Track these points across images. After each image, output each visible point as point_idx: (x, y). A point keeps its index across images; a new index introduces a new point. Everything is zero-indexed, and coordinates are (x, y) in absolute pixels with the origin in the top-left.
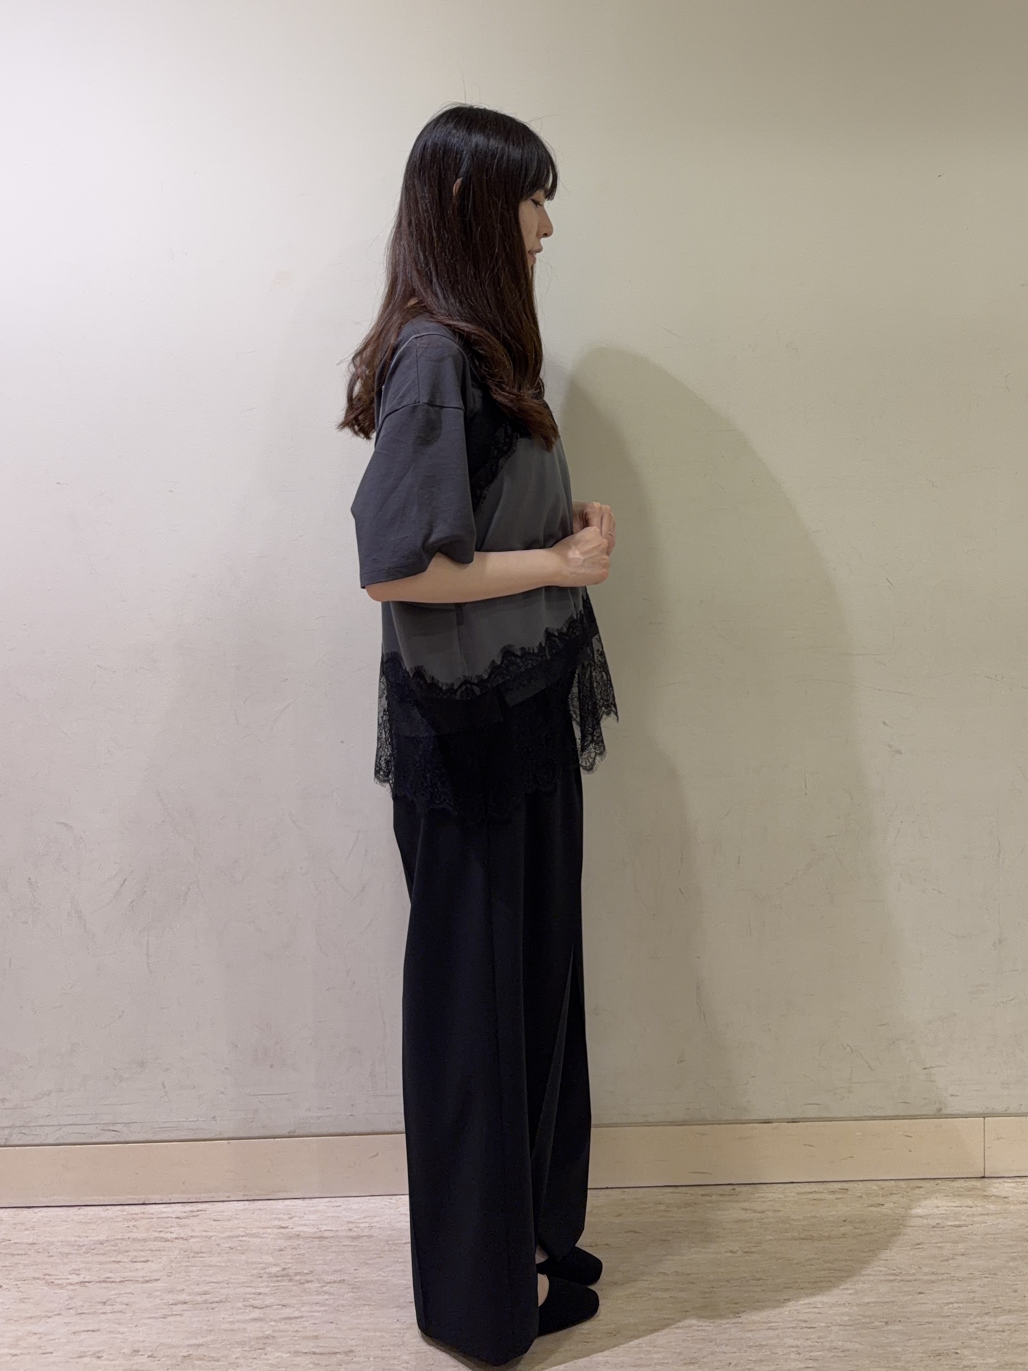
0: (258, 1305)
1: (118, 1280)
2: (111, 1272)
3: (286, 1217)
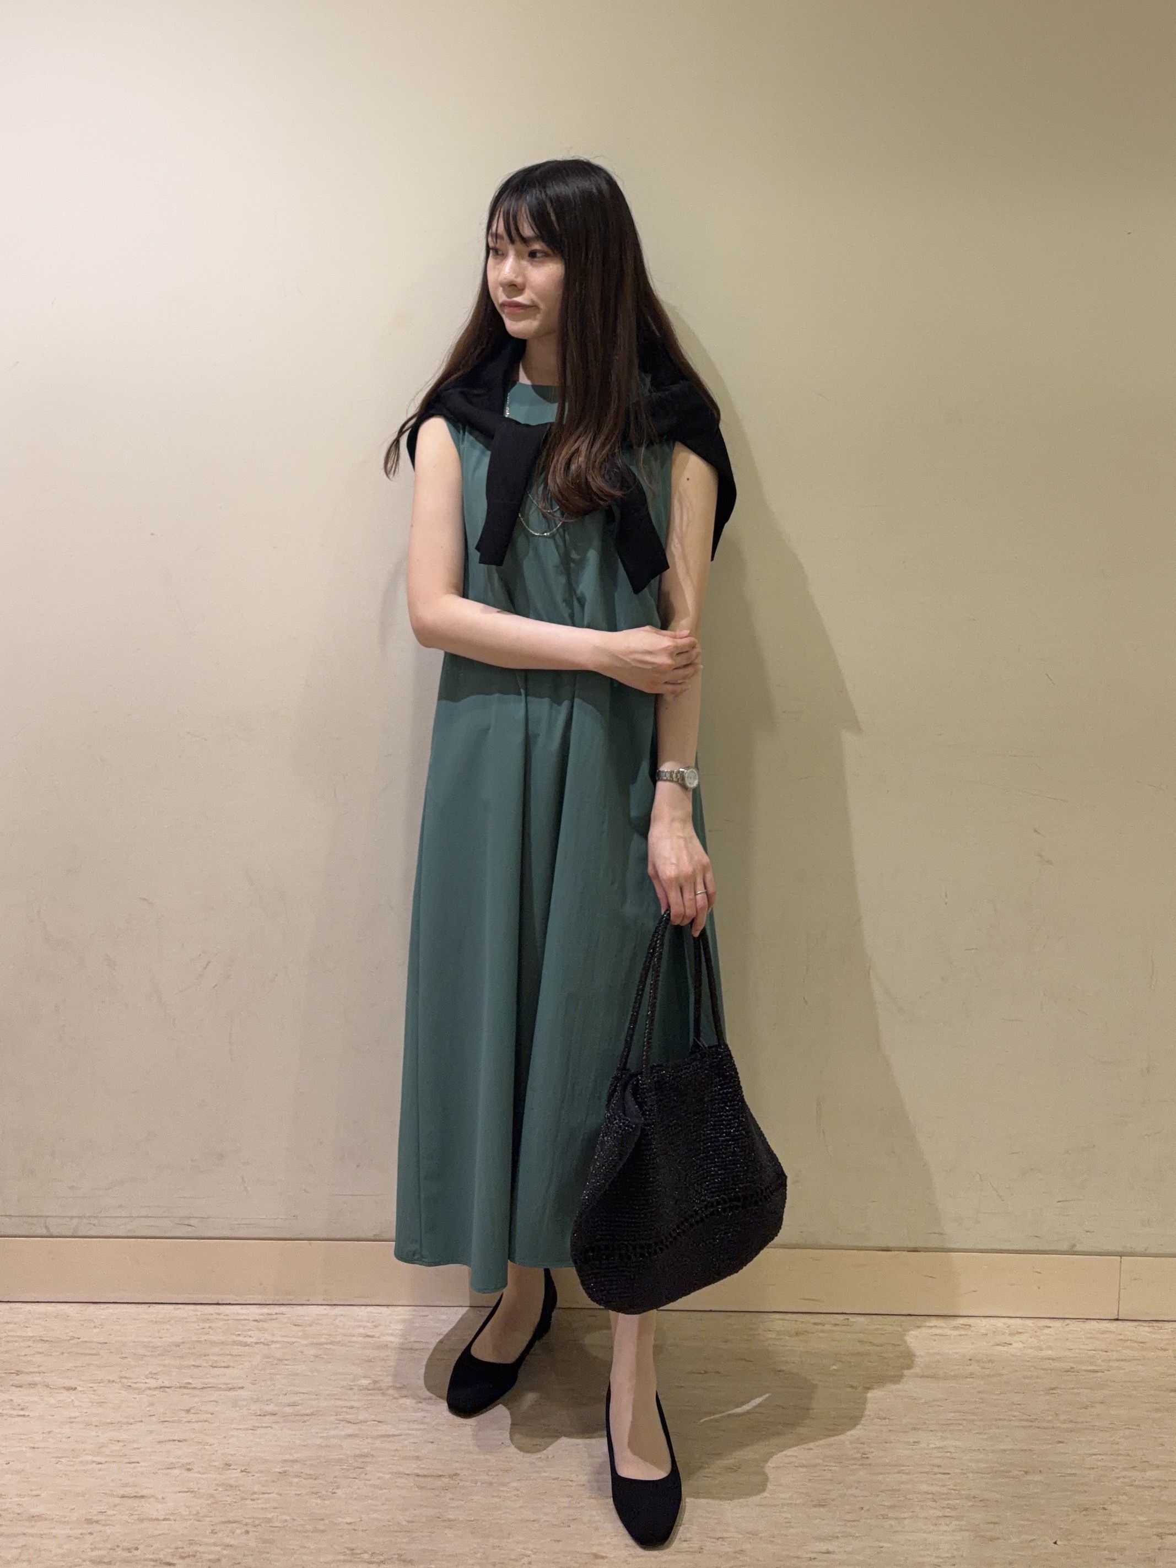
0: (352, 1420)
1: (199, 1387)
2: (191, 1377)
3: (369, 1325)
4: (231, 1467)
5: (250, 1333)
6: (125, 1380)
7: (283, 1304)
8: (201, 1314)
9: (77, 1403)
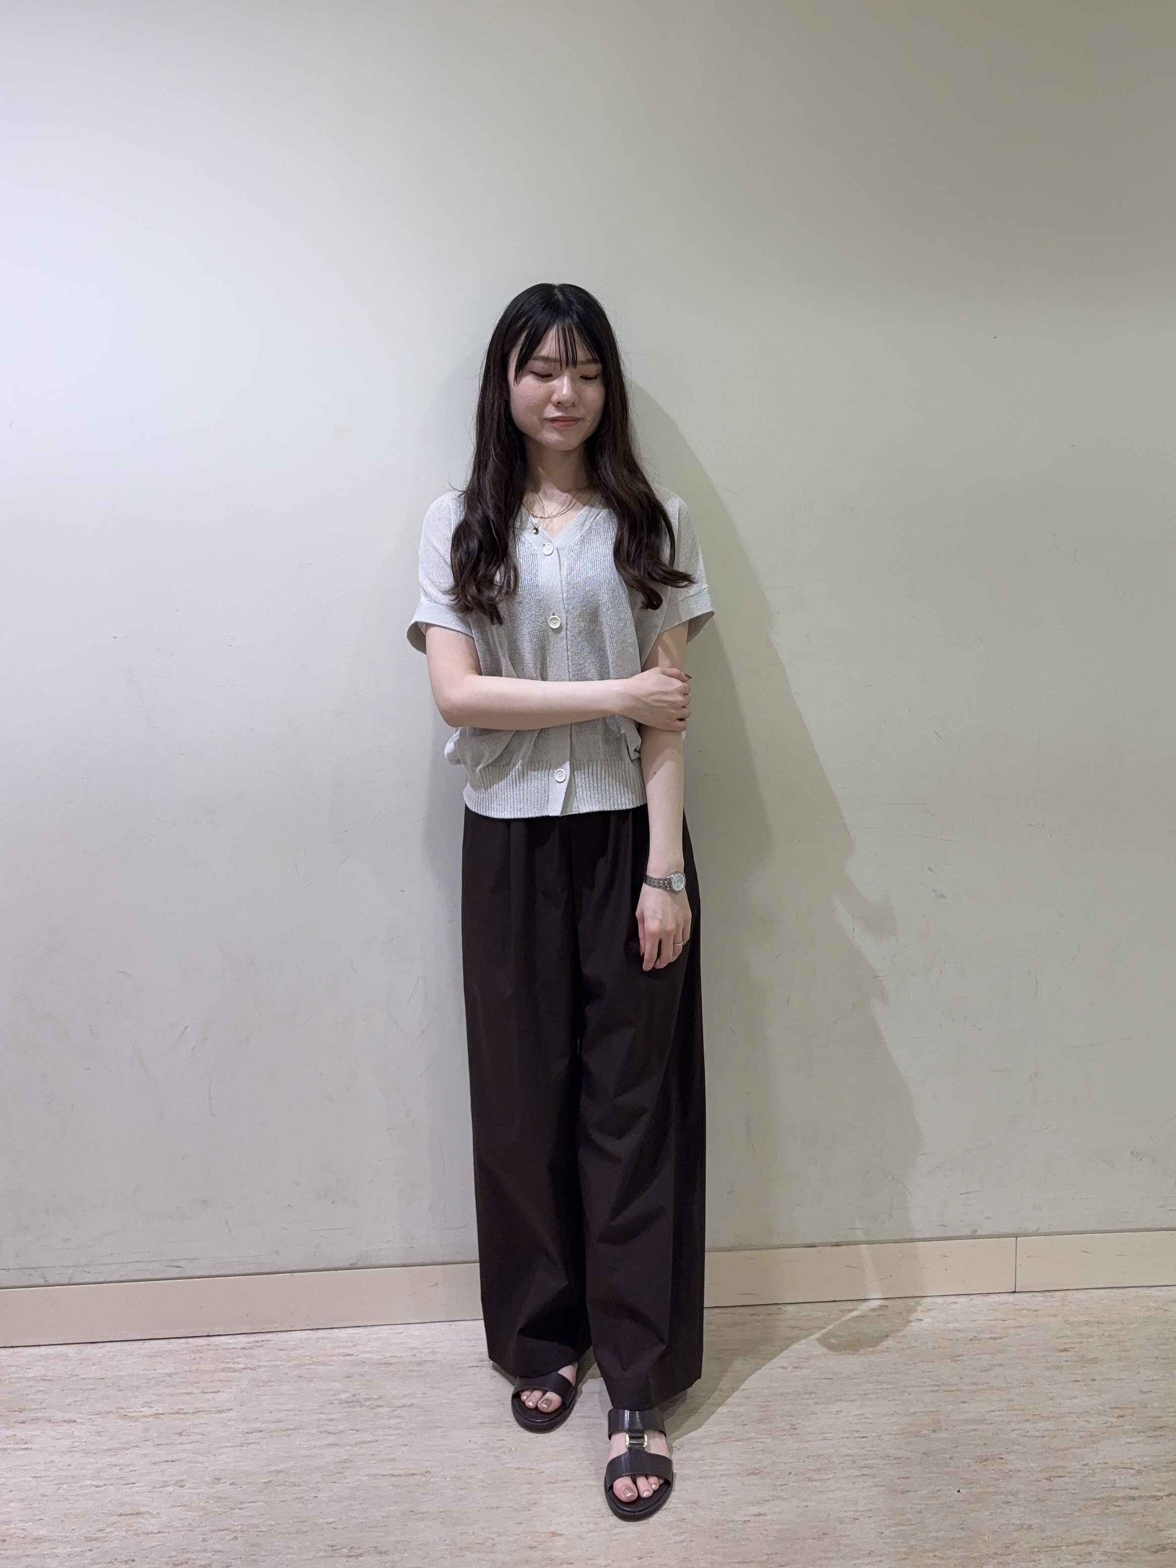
0: (331, 1432)
1: (193, 1411)
2: (184, 1404)
3: (348, 1344)
4: (222, 1481)
5: (239, 1360)
6: (122, 1411)
7: (269, 1332)
8: (193, 1347)
9: (76, 1433)
